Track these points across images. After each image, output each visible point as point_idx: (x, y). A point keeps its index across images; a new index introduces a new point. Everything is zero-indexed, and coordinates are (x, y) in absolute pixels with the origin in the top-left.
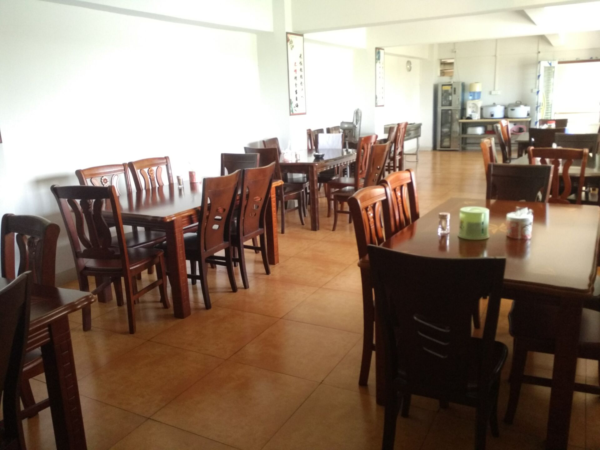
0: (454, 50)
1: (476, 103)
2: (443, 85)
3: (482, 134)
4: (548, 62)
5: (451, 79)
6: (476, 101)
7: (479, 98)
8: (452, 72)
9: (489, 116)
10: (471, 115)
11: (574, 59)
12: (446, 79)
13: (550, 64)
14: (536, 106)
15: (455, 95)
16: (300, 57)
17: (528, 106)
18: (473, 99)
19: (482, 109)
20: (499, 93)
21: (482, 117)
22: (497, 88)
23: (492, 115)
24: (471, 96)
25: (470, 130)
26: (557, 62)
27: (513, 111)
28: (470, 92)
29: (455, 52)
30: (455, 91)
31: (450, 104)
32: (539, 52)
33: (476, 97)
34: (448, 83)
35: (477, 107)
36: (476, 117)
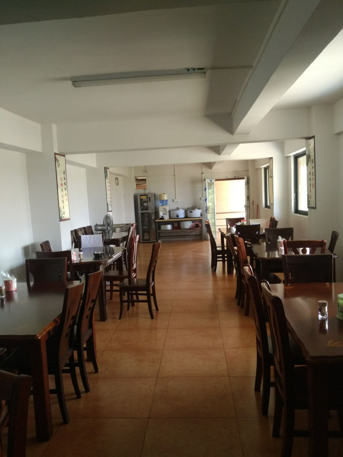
0: (146, 171)
1: (165, 208)
2: (141, 195)
3: (171, 230)
4: (210, 180)
5: (145, 191)
6: (165, 207)
7: (166, 204)
8: (145, 186)
9: (175, 217)
10: (163, 216)
11: (225, 178)
12: (141, 191)
13: (211, 181)
14: (206, 209)
15: (150, 202)
16: (64, 173)
17: (200, 209)
18: (163, 205)
19: (169, 212)
20: (179, 200)
21: (170, 218)
22: (177, 198)
23: (178, 216)
24: (161, 203)
25: (163, 227)
26: (214, 180)
27: (192, 213)
28: (160, 200)
29: (147, 172)
30: (150, 199)
31: (147, 209)
32: (203, 173)
33: (164, 204)
34: (144, 194)
35: (166, 210)
36: (167, 218)
